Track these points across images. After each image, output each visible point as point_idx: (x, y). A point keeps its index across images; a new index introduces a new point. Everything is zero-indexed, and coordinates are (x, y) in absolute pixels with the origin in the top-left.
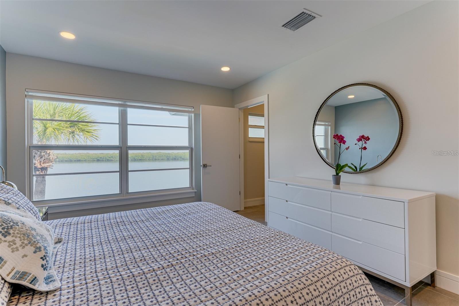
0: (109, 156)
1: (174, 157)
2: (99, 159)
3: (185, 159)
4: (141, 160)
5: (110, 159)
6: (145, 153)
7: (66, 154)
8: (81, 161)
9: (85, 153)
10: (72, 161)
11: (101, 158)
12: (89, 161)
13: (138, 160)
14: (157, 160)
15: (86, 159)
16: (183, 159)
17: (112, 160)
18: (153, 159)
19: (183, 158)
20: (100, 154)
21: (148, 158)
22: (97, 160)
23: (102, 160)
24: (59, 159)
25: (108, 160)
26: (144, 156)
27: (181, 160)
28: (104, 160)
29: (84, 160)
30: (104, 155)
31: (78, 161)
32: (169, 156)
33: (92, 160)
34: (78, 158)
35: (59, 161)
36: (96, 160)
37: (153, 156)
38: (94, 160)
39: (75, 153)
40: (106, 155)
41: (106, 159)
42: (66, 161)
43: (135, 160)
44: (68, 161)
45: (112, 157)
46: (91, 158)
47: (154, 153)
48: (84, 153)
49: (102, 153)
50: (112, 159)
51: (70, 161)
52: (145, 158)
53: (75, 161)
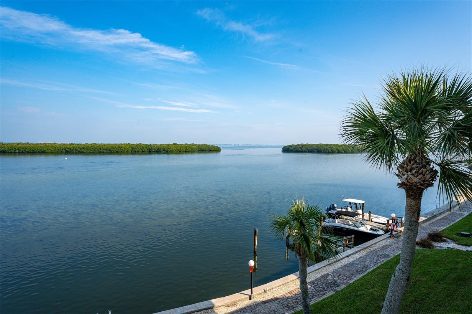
0: (80, 147)
1: (157, 150)
2: (69, 151)
3: (169, 152)
4: (118, 152)
5: (81, 150)
6: (123, 145)
7: (29, 144)
8: (47, 152)
9: (52, 143)
10: (35, 152)
11: (70, 149)
12: (55, 152)
13: (114, 152)
14: (137, 153)
15: (53, 150)
16: (167, 152)
17: (84, 152)
18: (132, 152)
19: (167, 150)
20: (70, 144)
21: (127, 151)
22: (66, 152)
23: (72, 152)
24: (19, 150)
25: (79, 152)
26: (122, 147)
27: (164, 153)
28: (74, 151)
29: (50, 151)
30: (74, 146)
31: (42, 152)
32: (150, 147)
33: (60, 152)
34: (43, 149)
35: (19, 152)
36: (64, 151)
37: (132, 148)
38: (62, 152)
39: (39, 143)
40: (76, 146)
41: (76, 151)
42: (28, 152)
43: (112, 152)
44: (31, 152)
45: (84, 148)
46: (58, 150)
47: (134, 144)
48: (50, 143)
49: (72, 144)
50: (83, 150)
51: (33, 152)
52: (123, 150)
53: (39, 152)
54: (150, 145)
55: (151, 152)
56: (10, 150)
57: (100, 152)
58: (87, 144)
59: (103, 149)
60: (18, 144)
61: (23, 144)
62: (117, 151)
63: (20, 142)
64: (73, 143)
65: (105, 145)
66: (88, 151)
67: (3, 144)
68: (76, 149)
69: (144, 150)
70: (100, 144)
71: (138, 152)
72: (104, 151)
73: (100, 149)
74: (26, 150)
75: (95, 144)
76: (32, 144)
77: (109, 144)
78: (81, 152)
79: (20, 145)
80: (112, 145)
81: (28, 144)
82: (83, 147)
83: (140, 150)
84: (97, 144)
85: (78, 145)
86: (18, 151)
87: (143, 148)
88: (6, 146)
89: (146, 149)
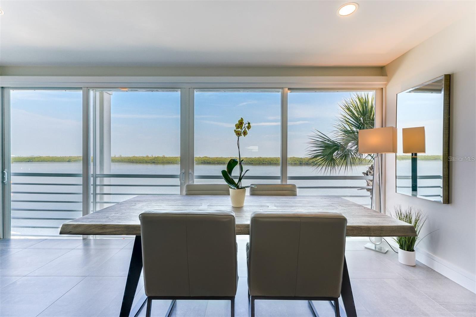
54: (301, 158)
55: (301, 164)
56: (212, 162)
57: (263, 164)
58: (256, 157)
59: (266, 162)
60: (217, 158)
61: (219, 158)
62: (275, 163)
63: (217, 157)
64: (247, 157)
65: (267, 158)
66: (256, 163)
67: (210, 158)
68: (248, 161)
69: (296, 163)
70: (264, 158)
71: (291, 164)
72: (266, 163)
73: (264, 161)
74: (220, 162)
75: (261, 157)
76: (224, 158)
77: (270, 158)
78: (251, 164)
79: (218, 159)
80: (272, 158)
81: (222, 158)
82: (252, 160)
83: (293, 163)
84: (262, 158)
85: (249, 158)
86: (216, 162)
87: (295, 161)
88: (211, 159)
89: (298, 162)
